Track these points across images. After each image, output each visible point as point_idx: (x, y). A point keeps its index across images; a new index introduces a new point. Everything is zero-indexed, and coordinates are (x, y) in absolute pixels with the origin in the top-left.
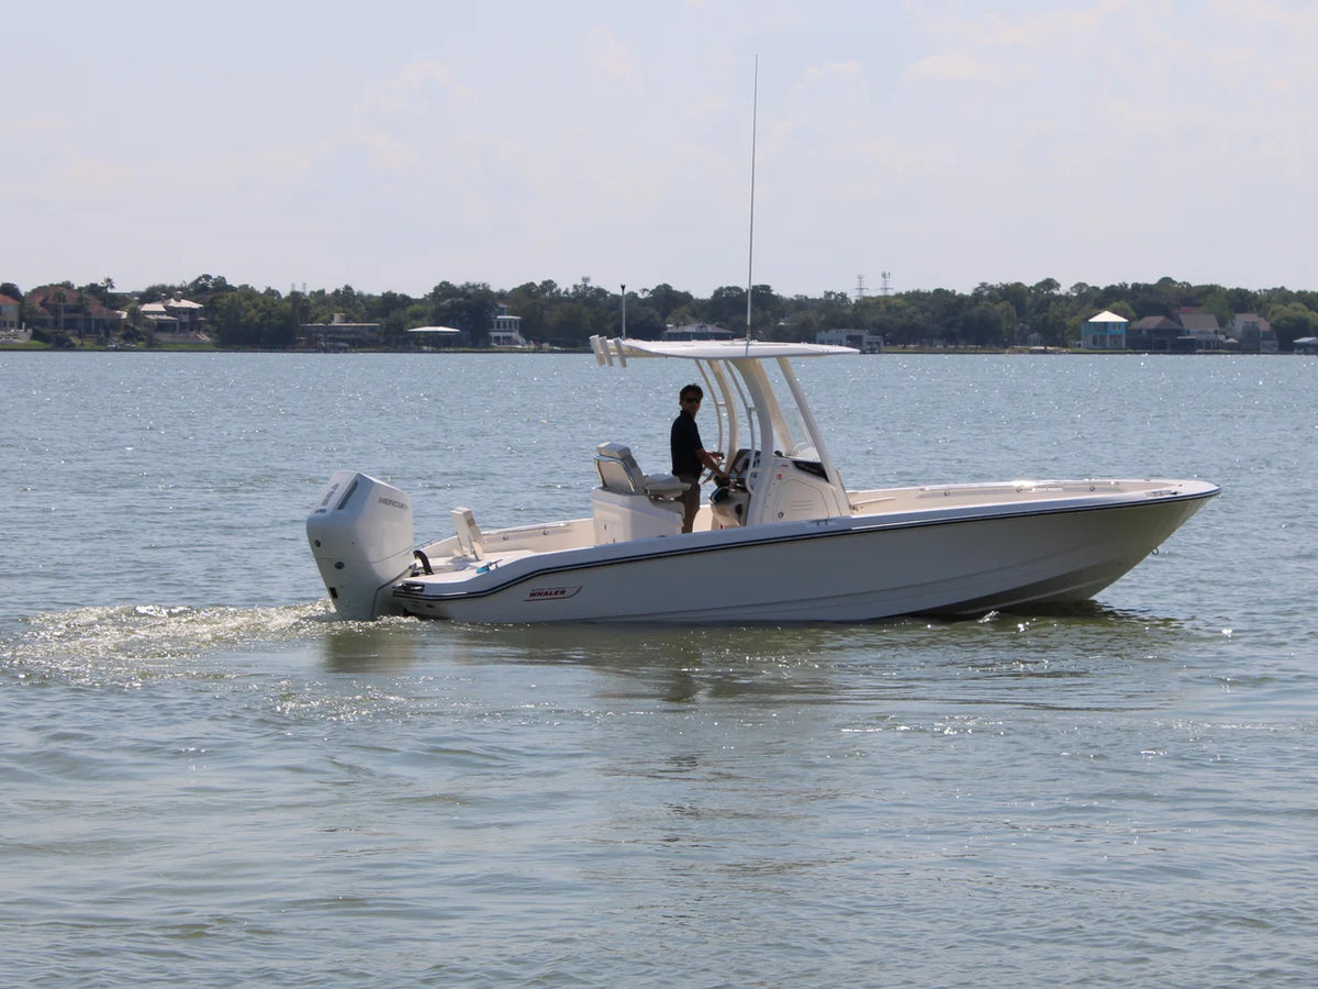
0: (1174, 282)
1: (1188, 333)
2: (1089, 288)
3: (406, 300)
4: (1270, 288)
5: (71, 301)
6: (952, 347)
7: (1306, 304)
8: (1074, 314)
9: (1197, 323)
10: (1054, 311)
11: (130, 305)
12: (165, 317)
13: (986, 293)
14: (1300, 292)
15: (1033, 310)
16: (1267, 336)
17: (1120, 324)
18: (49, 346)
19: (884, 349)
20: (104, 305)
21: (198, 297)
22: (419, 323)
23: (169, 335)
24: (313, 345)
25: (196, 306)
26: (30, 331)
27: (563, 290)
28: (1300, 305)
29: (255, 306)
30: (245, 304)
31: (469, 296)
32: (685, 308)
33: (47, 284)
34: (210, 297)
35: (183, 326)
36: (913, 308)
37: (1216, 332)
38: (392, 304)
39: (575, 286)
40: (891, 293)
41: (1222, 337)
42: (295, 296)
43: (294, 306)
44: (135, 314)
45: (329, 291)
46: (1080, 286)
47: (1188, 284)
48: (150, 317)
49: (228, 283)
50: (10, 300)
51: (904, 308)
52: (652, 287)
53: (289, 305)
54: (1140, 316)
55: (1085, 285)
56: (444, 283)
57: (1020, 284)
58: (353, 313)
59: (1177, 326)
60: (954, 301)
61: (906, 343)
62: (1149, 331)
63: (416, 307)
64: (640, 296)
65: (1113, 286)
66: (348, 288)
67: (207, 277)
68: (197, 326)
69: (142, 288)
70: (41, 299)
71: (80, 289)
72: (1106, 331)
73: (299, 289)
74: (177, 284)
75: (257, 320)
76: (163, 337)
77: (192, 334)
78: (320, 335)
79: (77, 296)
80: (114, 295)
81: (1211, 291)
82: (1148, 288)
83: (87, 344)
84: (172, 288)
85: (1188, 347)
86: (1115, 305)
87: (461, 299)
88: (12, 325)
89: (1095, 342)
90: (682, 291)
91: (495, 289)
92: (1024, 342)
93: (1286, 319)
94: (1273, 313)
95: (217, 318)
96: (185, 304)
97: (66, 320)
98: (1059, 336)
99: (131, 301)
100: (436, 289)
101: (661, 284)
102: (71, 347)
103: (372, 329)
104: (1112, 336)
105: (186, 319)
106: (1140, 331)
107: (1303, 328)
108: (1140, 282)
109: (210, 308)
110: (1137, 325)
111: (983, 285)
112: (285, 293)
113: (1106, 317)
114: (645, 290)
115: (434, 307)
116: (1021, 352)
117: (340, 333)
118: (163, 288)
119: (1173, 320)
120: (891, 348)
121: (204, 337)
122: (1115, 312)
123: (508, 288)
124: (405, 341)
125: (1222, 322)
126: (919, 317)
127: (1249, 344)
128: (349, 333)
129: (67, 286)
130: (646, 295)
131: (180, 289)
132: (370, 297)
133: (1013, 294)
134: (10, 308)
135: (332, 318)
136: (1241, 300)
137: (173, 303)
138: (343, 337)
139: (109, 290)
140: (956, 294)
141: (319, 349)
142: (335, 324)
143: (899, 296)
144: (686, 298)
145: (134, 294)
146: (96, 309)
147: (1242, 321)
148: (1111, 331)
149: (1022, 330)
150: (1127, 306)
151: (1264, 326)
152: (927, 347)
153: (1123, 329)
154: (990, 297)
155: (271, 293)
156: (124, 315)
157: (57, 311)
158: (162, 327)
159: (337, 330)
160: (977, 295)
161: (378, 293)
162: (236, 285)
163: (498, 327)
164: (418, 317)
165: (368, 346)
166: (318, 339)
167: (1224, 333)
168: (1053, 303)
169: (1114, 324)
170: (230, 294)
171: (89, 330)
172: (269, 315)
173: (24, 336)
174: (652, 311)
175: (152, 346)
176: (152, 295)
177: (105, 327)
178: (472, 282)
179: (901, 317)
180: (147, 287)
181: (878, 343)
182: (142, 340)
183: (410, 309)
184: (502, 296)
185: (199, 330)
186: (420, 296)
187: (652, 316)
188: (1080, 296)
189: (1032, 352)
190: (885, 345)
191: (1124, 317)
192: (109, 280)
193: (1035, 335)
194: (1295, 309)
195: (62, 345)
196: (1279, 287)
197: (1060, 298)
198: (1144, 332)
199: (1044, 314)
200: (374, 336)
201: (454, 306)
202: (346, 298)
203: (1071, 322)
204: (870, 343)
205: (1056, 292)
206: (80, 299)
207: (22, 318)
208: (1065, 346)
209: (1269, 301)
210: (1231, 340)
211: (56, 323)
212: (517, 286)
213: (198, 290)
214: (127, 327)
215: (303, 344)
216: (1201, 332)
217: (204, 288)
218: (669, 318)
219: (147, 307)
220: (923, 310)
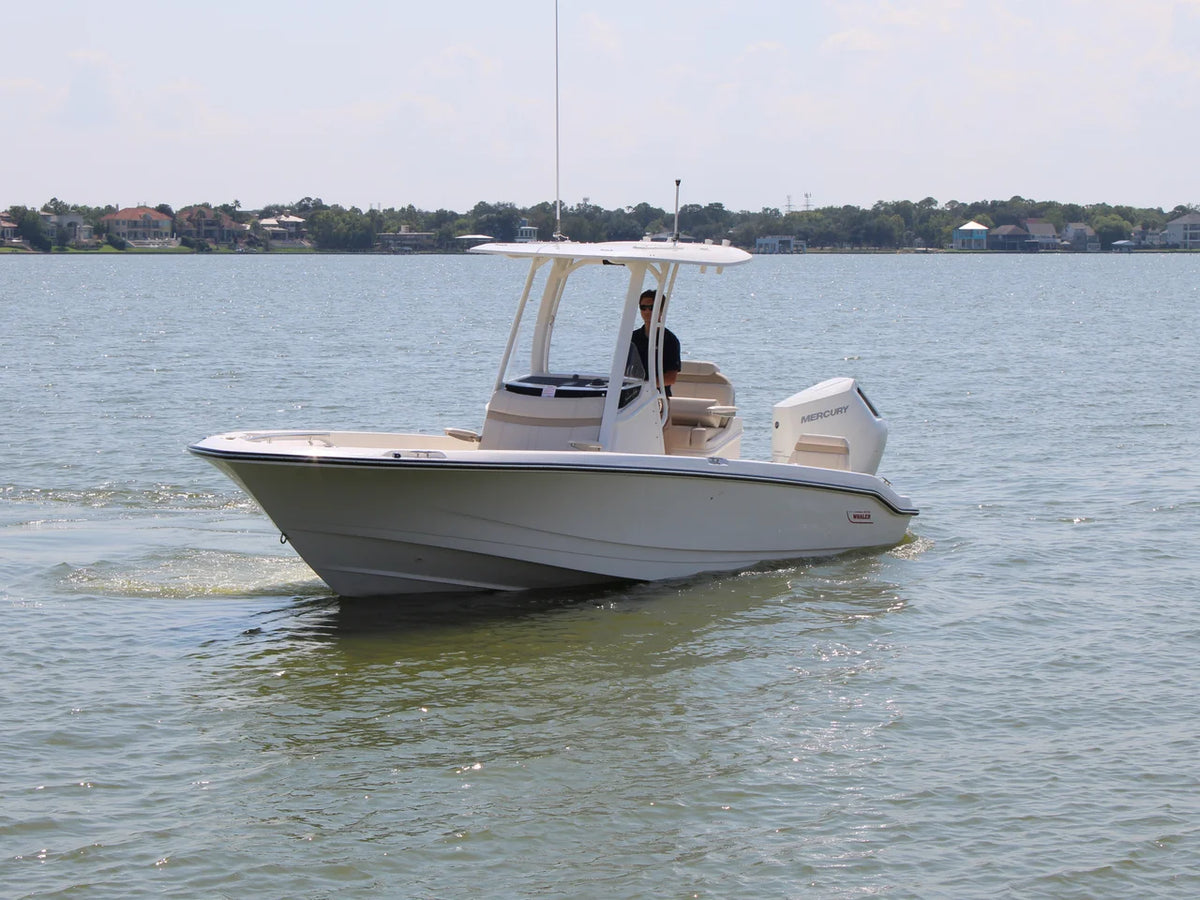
0: (1023, 200)
1: (1033, 237)
2: (960, 204)
3: (454, 216)
4: (1094, 203)
5: (210, 217)
6: (857, 248)
7: (1121, 215)
8: (948, 224)
9: (1039, 230)
10: (933, 221)
11: (252, 220)
12: (277, 229)
13: (882, 208)
14: (1117, 207)
15: (918, 220)
16: (1092, 240)
17: (982, 231)
18: (195, 250)
19: (806, 249)
20: (233, 220)
21: (302, 214)
22: (464, 232)
23: (282, 242)
24: (385, 249)
25: (301, 220)
26: (179, 239)
27: (569, 207)
28: (1118, 217)
29: (344, 221)
30: (336, 219)
31: (500, 213)
32: (660, 220)
33: (192, 205)
34: (310, 214)
35: (291, 235)
36: (830, 220)
37: (1054, 236)
38: (443, 218)
39: (578, 205)
40: (812, 208)
41: (1059, 241)
42: (372, 212)
43: (372, 220)
44: (256, 227)
45: (397, 209)
46: (953, 202)
47: (1033, 201)
48: (268, 229)
49: (324, 203)
50: (165, 217)
51: (822, 220)
52: (635, 205)
53: (368, 219)
54: (997, 225)
55: (955, 202)
56: (481, 202)
57: (908, 202)
58: (414, 225)
59: (1023, 232)
60: (859, 214)
61: (823, 245)
62: (1004, 236)
63: (462, 221)
64: (626, 211)
65: (977, 203)
66: (411, 207)
67: (309, 199)
68: (301, 236)
69: (261, 208)
70: (187, 215)
71: (216, 208)
72: (971, 236)
73: (375, 207)
74: (286, 205)
75: (345, 231)
76: (277, 243)
77: (298, 241)
78: (390, 242)
79: (213, 213)
80: (241, 213)
81: (1049, 206)
82: (1003, 204)
83: (222, 249)
84: (283, 207)
85: (1033, 248)
86: (979, 216)
87: (494, 215)
88: (166, 235)
89: (963, 244)
90: (657, 208)
91: (519, 207)
92: (911, 244)
93: (1107, 227)
94: (1097, 222)
95: (316, 229)
96: (293, 219)
97: (206, 231)
98: (937, 240)
99: (252, 217)
100: (475, 207)
101: (641, 202)
102: (209, 251)
103: (428, 237)
104: (976, 240)
105: (293, 229)
106: (997, 236)
107: (1120, 234)
108: (997, 200)
109: (311, 222)
110: (995, 232)
111: (880, 202)
112: (365, 210)
113: (972, 225)
114: (630, 207)
115: (474, 221)
116: (908, 252)
117: (405, 239)
118: (276, 207)
119: (1021, 227)
120: (811, 250)
121: (306, 244)
122: (979, 222)
123: (529, 207)
124: (453, 245)
125: (1058, 229)
126: (832, 226)
127: (1079, 246)
128: (409, 239)
129: (206, 206)
130: (631, 210)
131: (288, 208)
132: (427, 213)
133: (903, 209)
134: (165, 223)
135: (399, 229)
136: (1073, 213)
137: (283, 218)
138: (406, 242)
139: (237, 209)
140: (861, 209)
141: (391, 252)
142: (400, 233)
143: (817, 211)
144: (660, 213)
145: (257, 212)
146: (227, 223)
147: (1073, 228)
148: (976, 236)
149: (908, 236)
150: (988, 218)
151: (1090, 232)
152: (839, 249)
153: (984, 236)
154: (886, 212)
155: (355, 210)
156: (248, 227)
157: (199, 225)
158: (276, 236)
159: (404, 238)
160: (876, 209)
161: (433, 209)
162: (329, 205)
163: (522, 234)
164: (462, 228)
165: (426, 249)
166: (389, 244)
167: (1059, 237)
168: (932, 216)
169: (978, 231)
170: (325, 211)
171: (223, 239)
172: (354, 226)
173: (175, 243)
174: (635, 222)
175: (268, 250)
176: (268, 212)
177: (234, 236)
178: (501, 202)
179: (820, 226)
180: (265, 206)
181: (802, 246)
182: (261, 245)
183: (456, 222)
184: (524, 212)
185: (302, 237)
186: (465, 213)
187: (635, 227)
188: (952, 209)
189: (917, 252)
190: (808, 247)
191: (986, 226)
192: (237, 202)
193: (919, 240)
194: (1114, 220)
195: (203, 249)
196: (1101, 203)
197: (938, 211)
198: (1000, 237)
199: (926, 224)
200: (431, 242)
201: (489, 220)
202: (410, 215)
203: (947, 229)
204: (796, 246)
205: (934, 207)
206: (216, 216)
207: (174, 230)
208: (943, 248)
209: (1093, 214)
210: (1065, 243)
211: (198, 233)
212: (536, 205)
213: (302, 208)
214: (250, 236)
215: (378, 248)
216: (1044, 237)
217: (306, 207)
218: (647, 228)
219: (265, 221)
220: (836, 221)
